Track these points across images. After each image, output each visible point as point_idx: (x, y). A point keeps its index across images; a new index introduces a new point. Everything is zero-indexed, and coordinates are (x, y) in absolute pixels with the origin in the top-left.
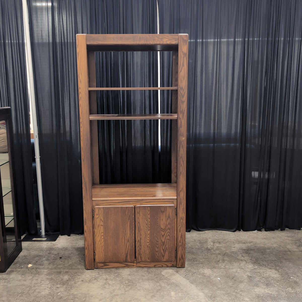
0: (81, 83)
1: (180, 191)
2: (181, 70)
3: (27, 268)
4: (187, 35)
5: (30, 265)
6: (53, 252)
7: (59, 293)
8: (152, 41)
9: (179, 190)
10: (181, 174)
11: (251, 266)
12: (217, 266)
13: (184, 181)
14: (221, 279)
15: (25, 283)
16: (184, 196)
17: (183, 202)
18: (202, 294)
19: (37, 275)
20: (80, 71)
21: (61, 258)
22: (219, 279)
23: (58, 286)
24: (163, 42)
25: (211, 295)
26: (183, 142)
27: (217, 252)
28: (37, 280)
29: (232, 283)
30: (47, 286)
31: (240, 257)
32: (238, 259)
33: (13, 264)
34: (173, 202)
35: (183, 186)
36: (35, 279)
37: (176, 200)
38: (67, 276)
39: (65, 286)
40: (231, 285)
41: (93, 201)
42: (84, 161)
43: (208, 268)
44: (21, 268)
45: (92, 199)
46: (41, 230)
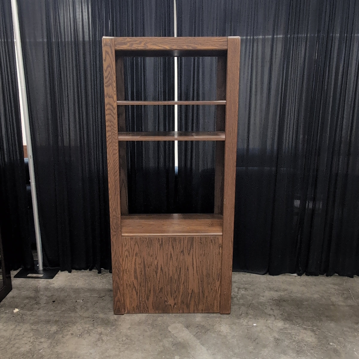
5: (16, 310)
6: (46, 293)
7: (41, 351)
15: (5, 334)
19: (21, 324)
21: (54, 302)
23: (42, 340)
27: (241, 301)
28: (20, 330)
29: (252, 347)
30: (29, 339)
31: (268, 311)
32: (265, 313)
36: (18, 330)
38: (55, 326)
39: (50, 341)
40: (251, 350)
43: (226, 324)
44: (6, 313)
46: (38, 264)
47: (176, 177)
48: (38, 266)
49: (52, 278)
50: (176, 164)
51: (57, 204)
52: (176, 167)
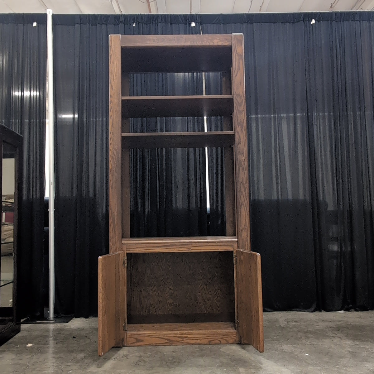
0: (113, 90)
1: (242, 230)
2: (237, 74)
3: (26, 347)
4: (242, 35)
5: (30, 345)
6: (63, 332)
7: (69, 371)
8: (200, 42)
9: (241, 228)
10: (243, 206)
11: (349, 342)
12: (300, 342)
13: (247, 215)
14: (309, 354)
15: (20, 362)
16: (247, 236)
17: (247, 245)
18: (287, 370)
19: (39, 354)
20: (112, 76)
21: (73, 337)
22: (307, 355)
23: (69, 364)
24: (213, 43)
25: (300, 371)
26: (243, 163)
27: (296, 330)
28: (38, 358)
29: (327, 359)
30: (52, 364)
31: (329, 334)
32: (328, 336)
33: (6, 344)
34: (233, 245)
35: (246, 222)
36: (35, 358)
37: (237, 243)
38: (83, 354)
39: (79, 364)
40: (328, 361)
41: (122, 244)
42: (112, 188)
43: (287, 344)
44: (17, 348)
45: (122, 242)
46: (48, 311)
47: (209, 216)
48: (48, 313)
49: (68, 322)
50: (208, 206)
51: (77, 242)
52: (208, 208)
